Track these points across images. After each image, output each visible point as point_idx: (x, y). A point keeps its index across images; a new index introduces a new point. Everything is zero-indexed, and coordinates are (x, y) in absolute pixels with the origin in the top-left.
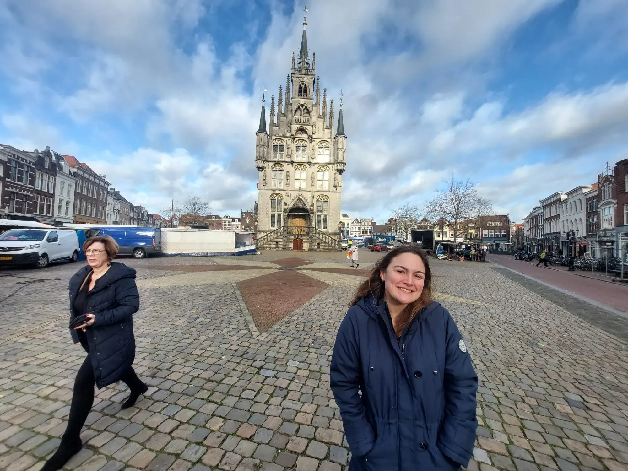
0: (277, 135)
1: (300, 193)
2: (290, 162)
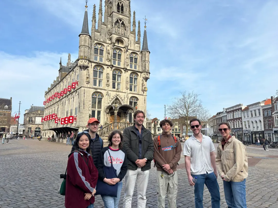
0: (98, 40)
1: (118, 93)
2: (110, 66)
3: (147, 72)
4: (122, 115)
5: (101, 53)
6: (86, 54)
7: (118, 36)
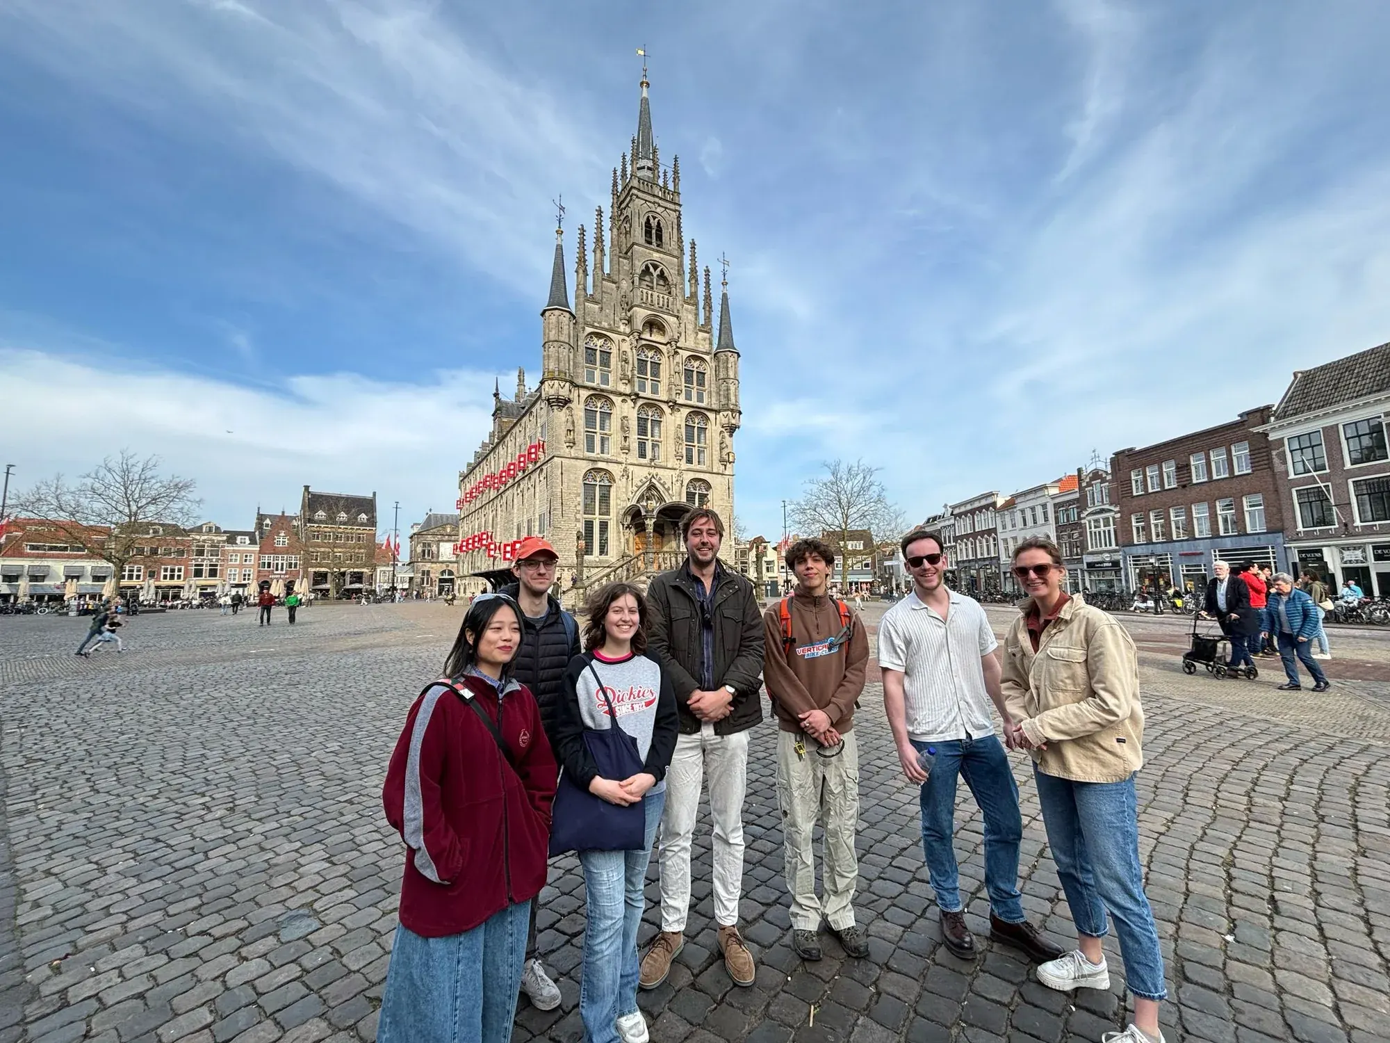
0: (596, 324)
1: (653, 471)
2: (629, 395)
3: (732, 411)
4: (666, 532)
5: (606, 363)
6: (562, 364)
7: (650, 312)
